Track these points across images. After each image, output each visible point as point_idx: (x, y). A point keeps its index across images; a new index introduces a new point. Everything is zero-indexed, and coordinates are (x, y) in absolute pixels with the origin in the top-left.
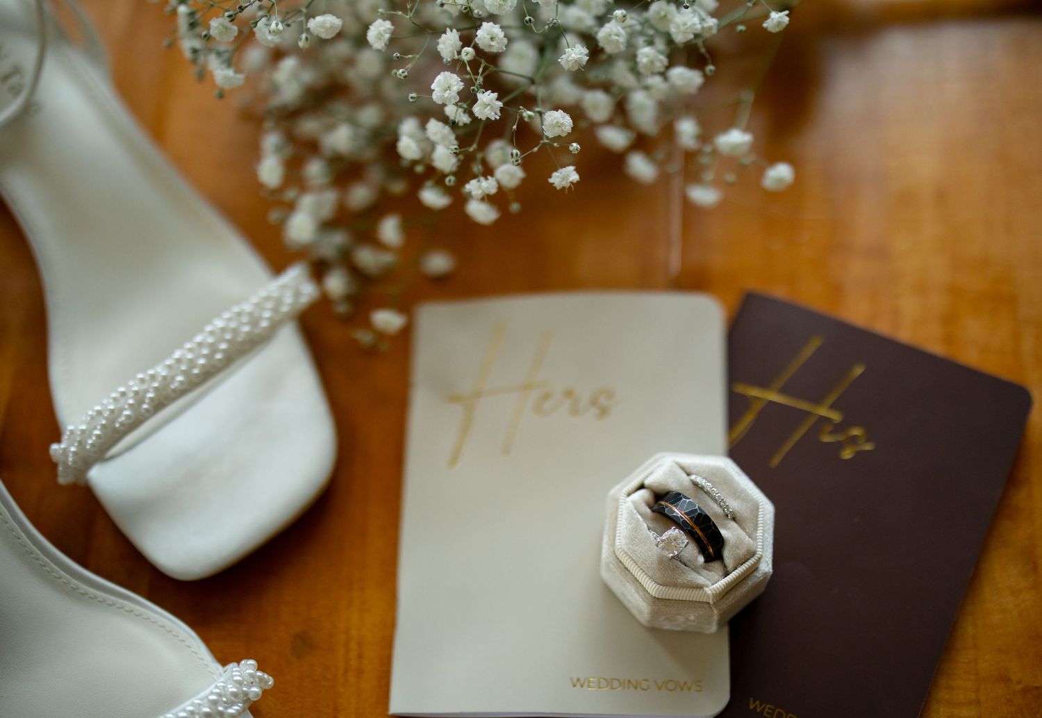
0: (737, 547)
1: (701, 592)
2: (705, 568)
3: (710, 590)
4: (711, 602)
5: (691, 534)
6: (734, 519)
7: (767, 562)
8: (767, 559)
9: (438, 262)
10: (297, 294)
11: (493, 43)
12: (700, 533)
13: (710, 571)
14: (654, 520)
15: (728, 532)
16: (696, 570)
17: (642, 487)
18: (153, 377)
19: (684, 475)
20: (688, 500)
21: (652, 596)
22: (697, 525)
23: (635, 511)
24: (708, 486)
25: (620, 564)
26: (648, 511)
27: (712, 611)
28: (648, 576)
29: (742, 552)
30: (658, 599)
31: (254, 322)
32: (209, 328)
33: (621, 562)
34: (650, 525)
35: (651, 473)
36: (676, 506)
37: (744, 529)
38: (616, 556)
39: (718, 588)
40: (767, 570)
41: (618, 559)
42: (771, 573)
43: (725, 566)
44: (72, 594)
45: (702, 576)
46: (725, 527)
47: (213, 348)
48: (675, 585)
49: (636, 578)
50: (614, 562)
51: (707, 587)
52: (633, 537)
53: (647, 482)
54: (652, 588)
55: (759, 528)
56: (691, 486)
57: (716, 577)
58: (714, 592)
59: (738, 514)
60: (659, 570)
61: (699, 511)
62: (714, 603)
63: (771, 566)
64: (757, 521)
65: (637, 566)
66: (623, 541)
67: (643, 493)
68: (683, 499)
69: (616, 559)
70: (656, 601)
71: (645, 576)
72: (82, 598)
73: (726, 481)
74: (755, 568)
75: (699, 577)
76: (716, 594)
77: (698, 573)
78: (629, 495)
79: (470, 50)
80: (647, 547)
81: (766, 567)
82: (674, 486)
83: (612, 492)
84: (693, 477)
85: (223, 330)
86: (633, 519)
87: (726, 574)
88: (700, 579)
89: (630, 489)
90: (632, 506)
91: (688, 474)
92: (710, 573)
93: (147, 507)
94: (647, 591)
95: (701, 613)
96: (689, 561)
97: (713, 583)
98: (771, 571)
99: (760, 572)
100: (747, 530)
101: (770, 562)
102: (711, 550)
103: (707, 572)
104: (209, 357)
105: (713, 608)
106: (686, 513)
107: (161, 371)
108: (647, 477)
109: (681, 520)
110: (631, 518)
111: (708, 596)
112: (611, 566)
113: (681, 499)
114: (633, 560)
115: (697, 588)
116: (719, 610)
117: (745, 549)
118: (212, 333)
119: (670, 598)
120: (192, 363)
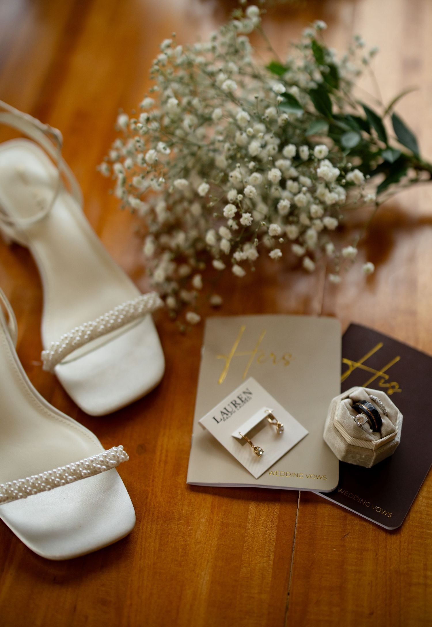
0: (388, 427)
1: (370, 443)
2: (373, 434)
3: (375, 443)
4: (373, 449)
5: (369, 417)
6: (387, 416)
7: (399, 437)
8: (399, 436)
9: (216, 300)
10: (154, 302)
11: (251, 194)
12: (373, 417)
13: (375, 435)
14: (353, 411)
15: (385, 420)
16: (369, 434)
17: (348, 397)
18: (91, 325)
19: (367, 395)
20: (369, 403)
21: (348, 443)
22: (372, 414)
23: (345, 406)
24: (378, 400)
25: (335, 429)
26: (350, 407)
27: (374, 453)
28: (348, 433)
29: (389, 429)
30: (351, 445)
31: (136, 309)
32: (116, 308)
33: (336, 427)
34: (351, 414)
35: (353, 392)
36: (364, 405)
37: (391, 420)
38: (334, 425)
39: (378, 443)
40: (398, 440)
41: (335, 426)
42: (400, 443)
43: (381, 435)
44: (44, 414)
45: (371, 436)
46: (383, 418)
47: (117, 317)
48: (359, 438)
49: (342, 435)
50: (333, 427)
51: (373, 441)
52: (344, 416)
53: (351, 396)
54: (349, 439)
55: (397, 422)
56: (370, 399)
57: (377, 438)
58: (376, 444)
59: (389, 414)
60: (354, 431)
61: (374, 408)
62: (375, 450)
63: (400, 439)
64: (397, 418)
65: (344, 429)
66: (339, 417)
67: (348, 401)
68: (367, 403)
69: (333, 426)
70: (349, 446)
71: (347, 433)
72: (48, 417)
73: (385, 400)
74: (393, 438)
75: (370, 436)
76: (377, 445)
77: (370, 435)
78: (342, 399)
79: (241, 196)
80: (349, 421)
81: (398, 439)
82: (362, 398)
83: (334, 399)
84: (371, 396)
85: (123, 310)
86: (344, 408)
87: (382, 438)
88: (371, 437)
89: (343, 397)
90: (344, 404)
91: (369, 395)
92: (375, 436)
93: (79, 385)
94: (346, 441)
95: (368, 453)
96: (366, 430)
97: (376, 440)
98: (400, 441)
99: (396, 441)
100: (392, 421)
101: (400, 437)
102: (377, 427)
103: (374, 435)
104: (115, 320)
105: (374, 452)
106: (368, 408)
107: (94, 323)
108: (351, 393)
109: (366, 410)
110: (343, 409)
111: (373, 445)
112: (331, 428)
113: (366, 402)
114: (342, 426)
115: (369, 441)
116: (376, 453)
117: (391, 428)
118: (118, 311)
119: (356, 445)
120: (108, 322)
